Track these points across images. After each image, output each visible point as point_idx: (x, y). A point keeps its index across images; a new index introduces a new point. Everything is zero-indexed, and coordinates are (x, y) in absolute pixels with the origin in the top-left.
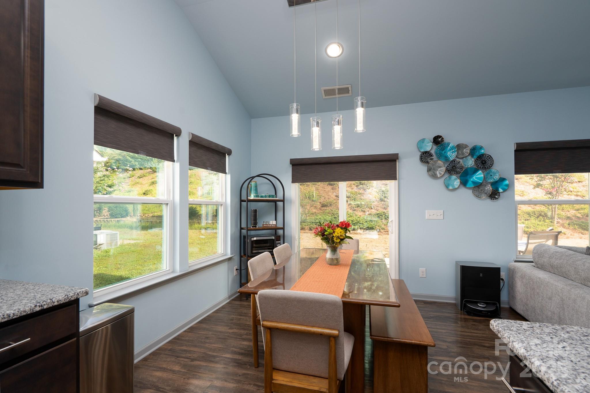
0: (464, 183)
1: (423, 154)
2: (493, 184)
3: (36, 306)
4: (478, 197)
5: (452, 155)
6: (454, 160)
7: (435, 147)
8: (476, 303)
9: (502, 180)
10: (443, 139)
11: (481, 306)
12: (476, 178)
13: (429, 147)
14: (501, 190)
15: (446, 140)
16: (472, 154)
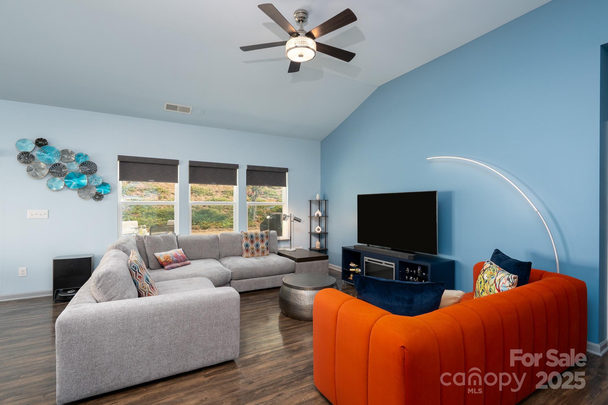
0: (68, 186)
1: (23, 154)
2: (97, 187)
4: (84, 198)
5: (56, 160)
6: (58, 165)
7: (38, 149)
8: (65, 291)
9: (106, 184)
10: (47, 142)
11: (70, 293)
12: (81, 181)
13: (30, 148)
14: (104, 193)
15: (50, 144)
16: (77, 160)
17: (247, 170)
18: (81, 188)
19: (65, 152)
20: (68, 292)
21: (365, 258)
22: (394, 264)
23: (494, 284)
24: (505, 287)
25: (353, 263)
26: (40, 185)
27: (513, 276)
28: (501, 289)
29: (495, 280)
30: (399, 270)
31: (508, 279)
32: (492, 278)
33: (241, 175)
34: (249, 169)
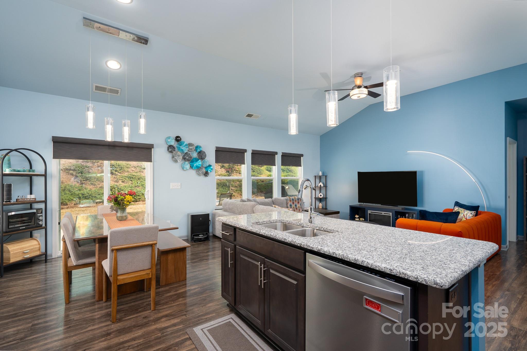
0: (191, 167)
1: (170, 146)
2: (206, 168)
4: (199, 175)
5: (186, 150)
6: (187, 153)
7: (176, 143)
8: (198, 235)
9: (210, 166)
10: (181, 138)
11: (201, 236)
12: (198, 164)
13: (173, 143)
14: (209, 172)
15: (183, 140)
16: (196, 150)
17: (282, 156)
18: (198, 168)
19: (190, 145)
20: (200, 236)
21: (369, 211)
22: (391, 213)
23: (464, 216)
24: (470, 217)
25: (357, 215)
26: (177, 166)
27: (473, 212)
28: (468, 218)
29: (464, 214)
30: (395, 217)
31: (471, 213)
32: (462, 214)
33: (278, 159)
34: (283, 155)
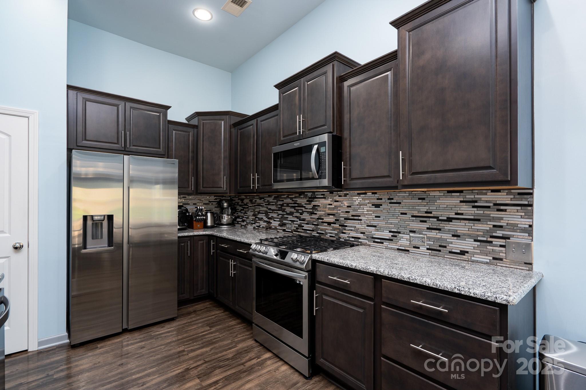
3: (455, 288)
